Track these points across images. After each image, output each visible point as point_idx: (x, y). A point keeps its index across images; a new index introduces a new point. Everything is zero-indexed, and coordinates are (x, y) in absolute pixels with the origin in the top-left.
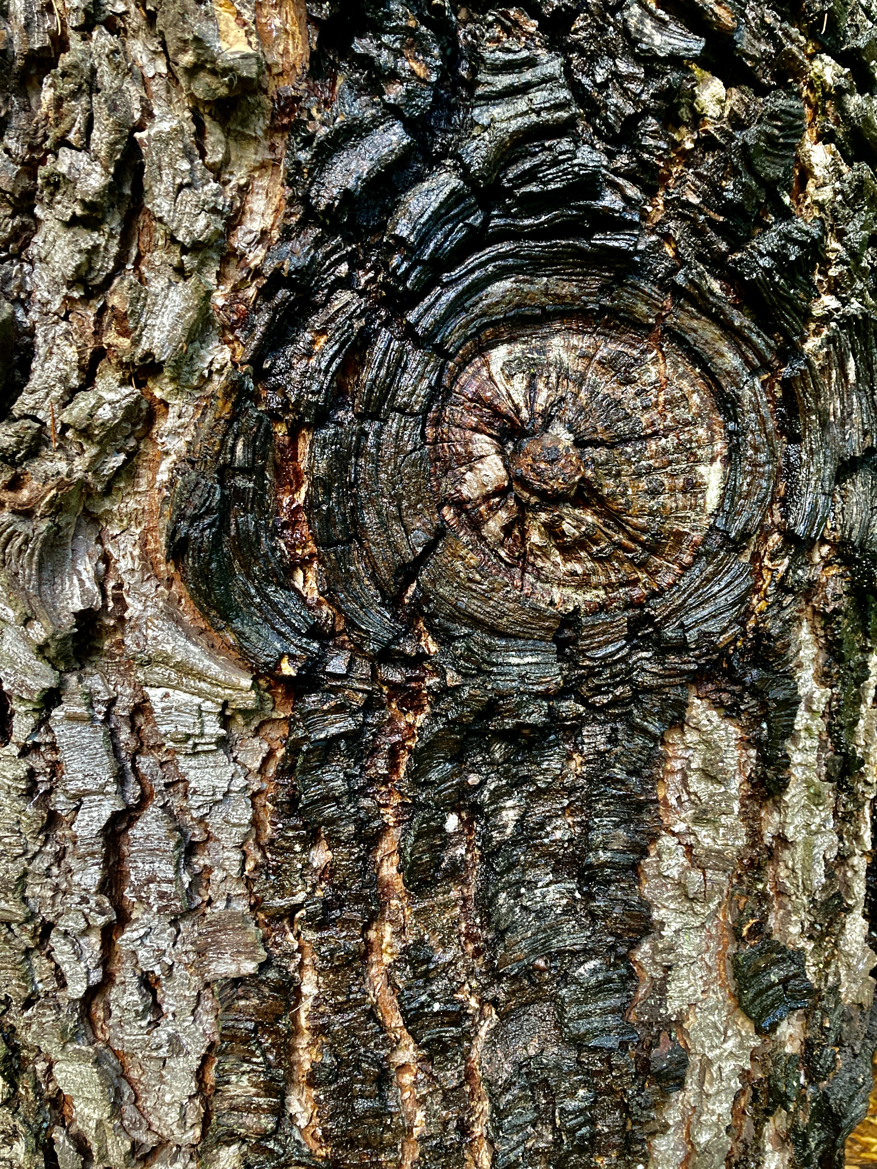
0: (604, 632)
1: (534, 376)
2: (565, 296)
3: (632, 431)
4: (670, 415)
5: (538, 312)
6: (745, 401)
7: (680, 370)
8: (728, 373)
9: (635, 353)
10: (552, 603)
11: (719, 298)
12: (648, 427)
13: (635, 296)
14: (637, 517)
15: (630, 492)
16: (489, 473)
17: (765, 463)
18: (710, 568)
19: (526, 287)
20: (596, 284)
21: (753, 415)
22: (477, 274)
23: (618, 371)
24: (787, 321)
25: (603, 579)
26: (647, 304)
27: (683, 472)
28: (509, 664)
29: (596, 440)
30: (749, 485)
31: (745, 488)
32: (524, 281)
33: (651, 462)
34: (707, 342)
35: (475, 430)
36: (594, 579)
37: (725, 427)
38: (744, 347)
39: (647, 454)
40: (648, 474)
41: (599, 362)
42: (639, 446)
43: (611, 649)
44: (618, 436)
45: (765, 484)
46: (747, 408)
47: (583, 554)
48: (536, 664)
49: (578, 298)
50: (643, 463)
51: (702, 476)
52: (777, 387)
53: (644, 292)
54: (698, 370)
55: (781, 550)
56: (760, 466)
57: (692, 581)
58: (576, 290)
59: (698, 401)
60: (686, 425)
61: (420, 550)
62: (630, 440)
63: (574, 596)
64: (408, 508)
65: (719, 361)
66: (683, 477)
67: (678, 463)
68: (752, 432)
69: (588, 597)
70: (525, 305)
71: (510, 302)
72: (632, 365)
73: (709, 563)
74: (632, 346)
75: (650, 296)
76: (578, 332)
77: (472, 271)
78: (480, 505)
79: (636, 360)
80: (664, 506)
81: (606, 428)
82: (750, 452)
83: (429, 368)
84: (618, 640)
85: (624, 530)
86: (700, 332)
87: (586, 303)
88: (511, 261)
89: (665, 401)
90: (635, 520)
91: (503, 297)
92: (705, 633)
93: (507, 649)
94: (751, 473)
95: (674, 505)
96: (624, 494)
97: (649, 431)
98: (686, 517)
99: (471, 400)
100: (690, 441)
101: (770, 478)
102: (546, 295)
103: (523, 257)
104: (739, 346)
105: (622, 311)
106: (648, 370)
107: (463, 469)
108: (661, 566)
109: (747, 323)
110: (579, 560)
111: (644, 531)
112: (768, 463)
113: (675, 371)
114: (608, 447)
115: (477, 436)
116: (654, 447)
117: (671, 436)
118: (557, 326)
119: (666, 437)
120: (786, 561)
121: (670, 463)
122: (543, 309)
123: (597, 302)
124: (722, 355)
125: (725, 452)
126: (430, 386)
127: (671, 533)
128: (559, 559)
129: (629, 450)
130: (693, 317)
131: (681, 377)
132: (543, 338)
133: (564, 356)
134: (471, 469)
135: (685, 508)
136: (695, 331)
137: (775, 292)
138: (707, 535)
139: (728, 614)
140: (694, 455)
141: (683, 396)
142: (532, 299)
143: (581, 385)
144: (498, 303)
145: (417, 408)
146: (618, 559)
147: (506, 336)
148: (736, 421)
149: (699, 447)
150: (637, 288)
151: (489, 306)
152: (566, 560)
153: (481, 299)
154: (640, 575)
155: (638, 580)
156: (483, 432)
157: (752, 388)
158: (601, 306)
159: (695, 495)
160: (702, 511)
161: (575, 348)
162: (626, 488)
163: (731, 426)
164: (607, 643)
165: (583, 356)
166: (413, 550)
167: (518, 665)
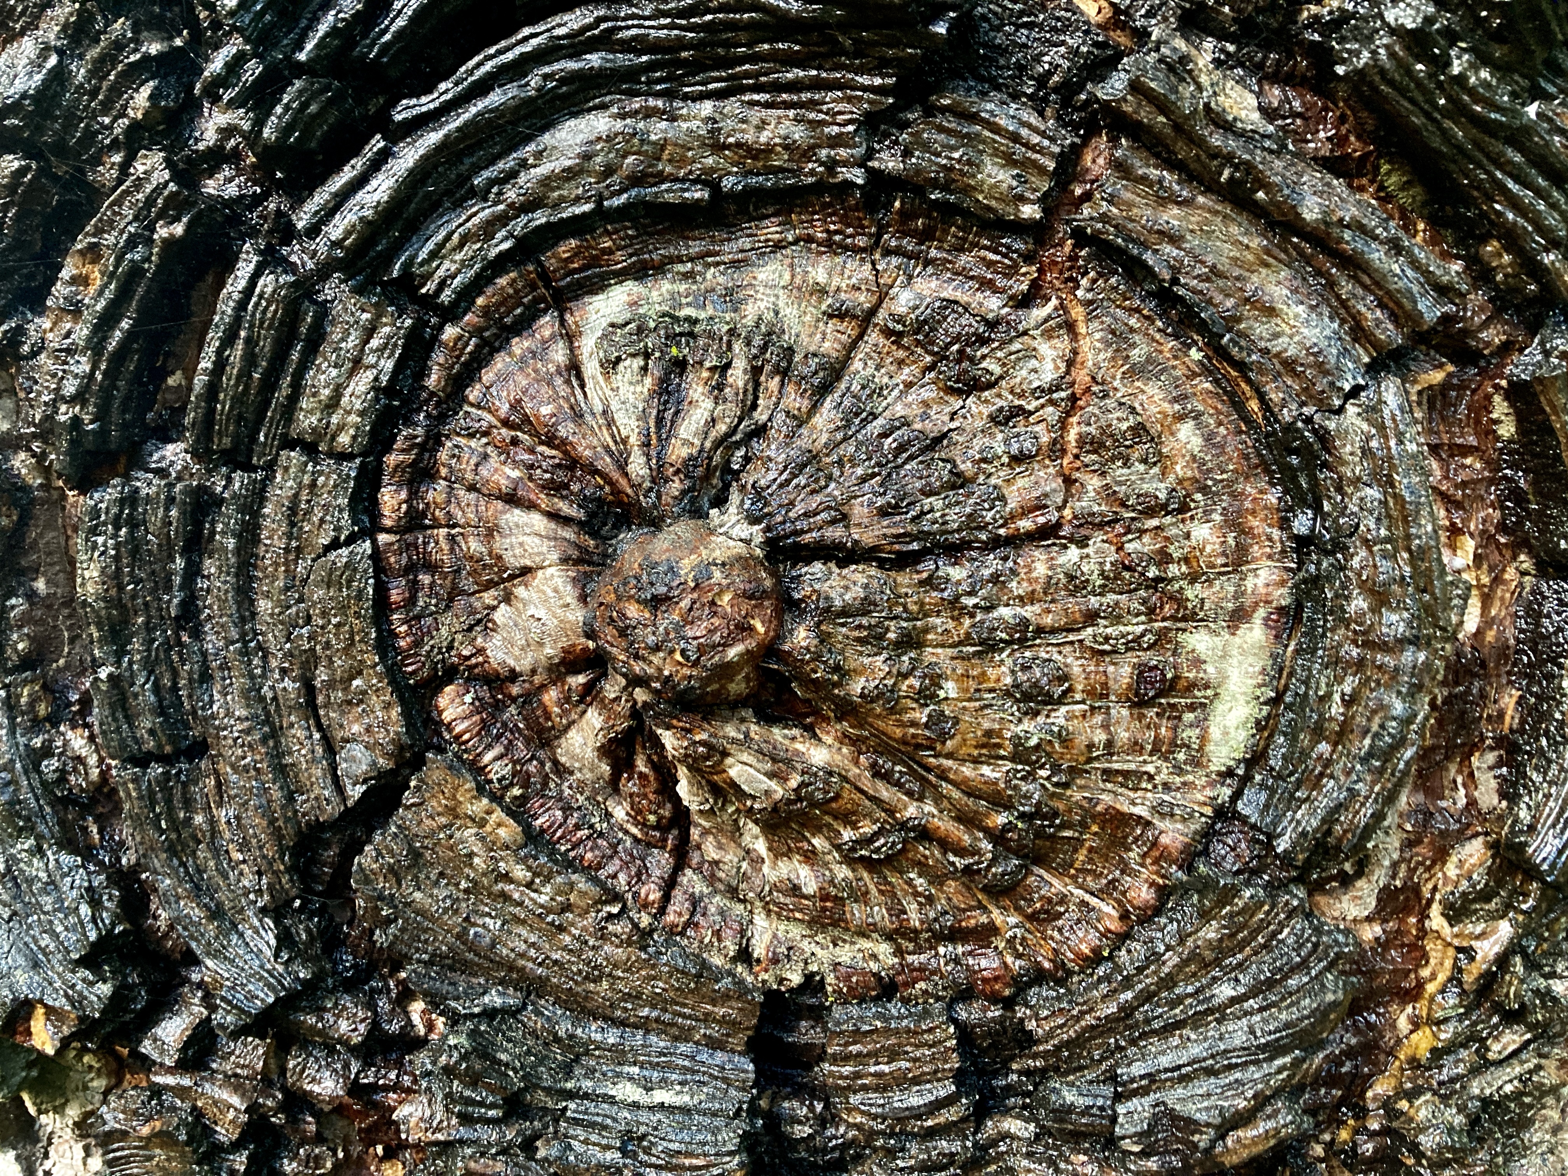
0: (893, 1055)
1: (680, 365)
2: (768, 150)
3: (973, 522)
4: (1094, 483)
5: (698, 194)
6: (1348, 449)
7: (1137, 354)
8: (1289, 365)
9: (993, 304)
10: (744, 955)
11: (1248, 136)
12: (1025, 511)
13: (970, 140)
14: (976, 761)
15: (950, 689)
16: (541, 613)
17: (1402, 643)
18: (1211, 932)
19: (658, 129)
20: (849, 111)
21: (1373, 493)
22: (495, 98)
23: (940, 357)
24: (1514, 203)
25: (880, 914)
26: (1010, 161)
27: (1134, 644)
28: (611, 1100)
29: (839, 546)
30: (1349, 702)
31: (1336, 709)
32: (649, 113)
33: (1029, 612)
34: (1215, 272)
35: (512, 499)
36: (856, 912)
37: (1284, 524)
38: (1346, 288)
39: (1016, 587)
40: (1023, 643)
41: (887, 332)
42: (992, 564)
43: (915, 1100)
44: (921, 536)
45: (1398, 707)
46: (1354, 468)
47: (818, 842)
48: (685, 1110)
49: (808, 153)
50: (1004, 612)
51: (1198, 662)
52: (1500, 408)
53: (996, 129)
54: (1195, 354)
55: (1486, 896)
56: (1384, 647)
57: (1154, 958)
58: (798, 133)
59: (1196, 443)
60: (1150, 512)
61: (355, 792)
62: (965, 545)
63: (807, 946)
64: (331, 684)
65: (1260, 329)
66: (1132, 658)
67: (1117, 620)
68: (1367, 543)
69: (845, 954)
70: (661, 178)
71: (609, 171)
72: (983, 341)
73: (1205, 916)
74: (986, 285)
75: (1015, 138)
76: (831, 247)
77: (482, 88)
78: (543, 687)
79: (992, 325)
80: (1066, 740)
81: (883, 512)
82: (1358, 603)
83: (375, 343)
84: (935, 1076)
85: (939, 798)
86: (1193, 242)
87: (831, 165)
88: (594, 59)
89: (1082, 441)
90: (967, 771)
91: (587, 157)
92: (1174, 1117)
93: (619, 1055)
94: (1360, 665)
95: (1100, 737)
96: (925, 696)
97: (1025, 525)
98: (1139, 775)
99: (506, 423)
100: (1163, 558)
101: (1416, 689)
102: (718, 148)
103: (627, 46)
104: (1331, 284)
105: (935, 184)
106: (1031, 353)
107: (488, 597)
108: (1063, 899)
109: (1350, 212)
110: (811, 857)
111: (1000, 802)
112: (1415, 641)
113: (1120, 355)
114: (882, 564)
115: (516, 516)
116: (1041, 570)
117: (1097, 539)
118: (771, 230)
119: (1082, 543)
120: (1505, 930)
121: (1091, 617)
122: (714, 186)
123: (861, 163)
124: (1271, 312)
125: (1283, 596)
126: (375, 387)
127: (1089, 815)
128: (761, 846)
129: (957, 573)
130: (1165, 199)
131: (1135, 372)
132: (735, 264)
133: (789, 312)
134: (508, 598)
135: (1136, 747)
136: (1175, 239)
137: (1458, 111)
138: (1208, 834)
139: (1255, 1073)
140: (1179, 600)
141: (1139, 430)
142: (679, 161)
143: (824, 390)
144: (570, 174)
145: (344, 439)
146: (923, 868)
147: (621, 260)
148: (1318, 509)
149: (1193, 578)
150: (974, 118)
151: (546, 182)
152: (777, 854)
153: (523, 164)
154: (997, 916)
155: (992, 930)
156: (531, 506)
157: (1372, 412)
158: (874, 175)
159: (1174, 714)
160: (1197, 762)
161: (821, 291)
162: (936, 679)
163: (1302, 523)
164: (903, 1081)
165: (839, 314)
166: (339, 789)
167: (635, 1106)
